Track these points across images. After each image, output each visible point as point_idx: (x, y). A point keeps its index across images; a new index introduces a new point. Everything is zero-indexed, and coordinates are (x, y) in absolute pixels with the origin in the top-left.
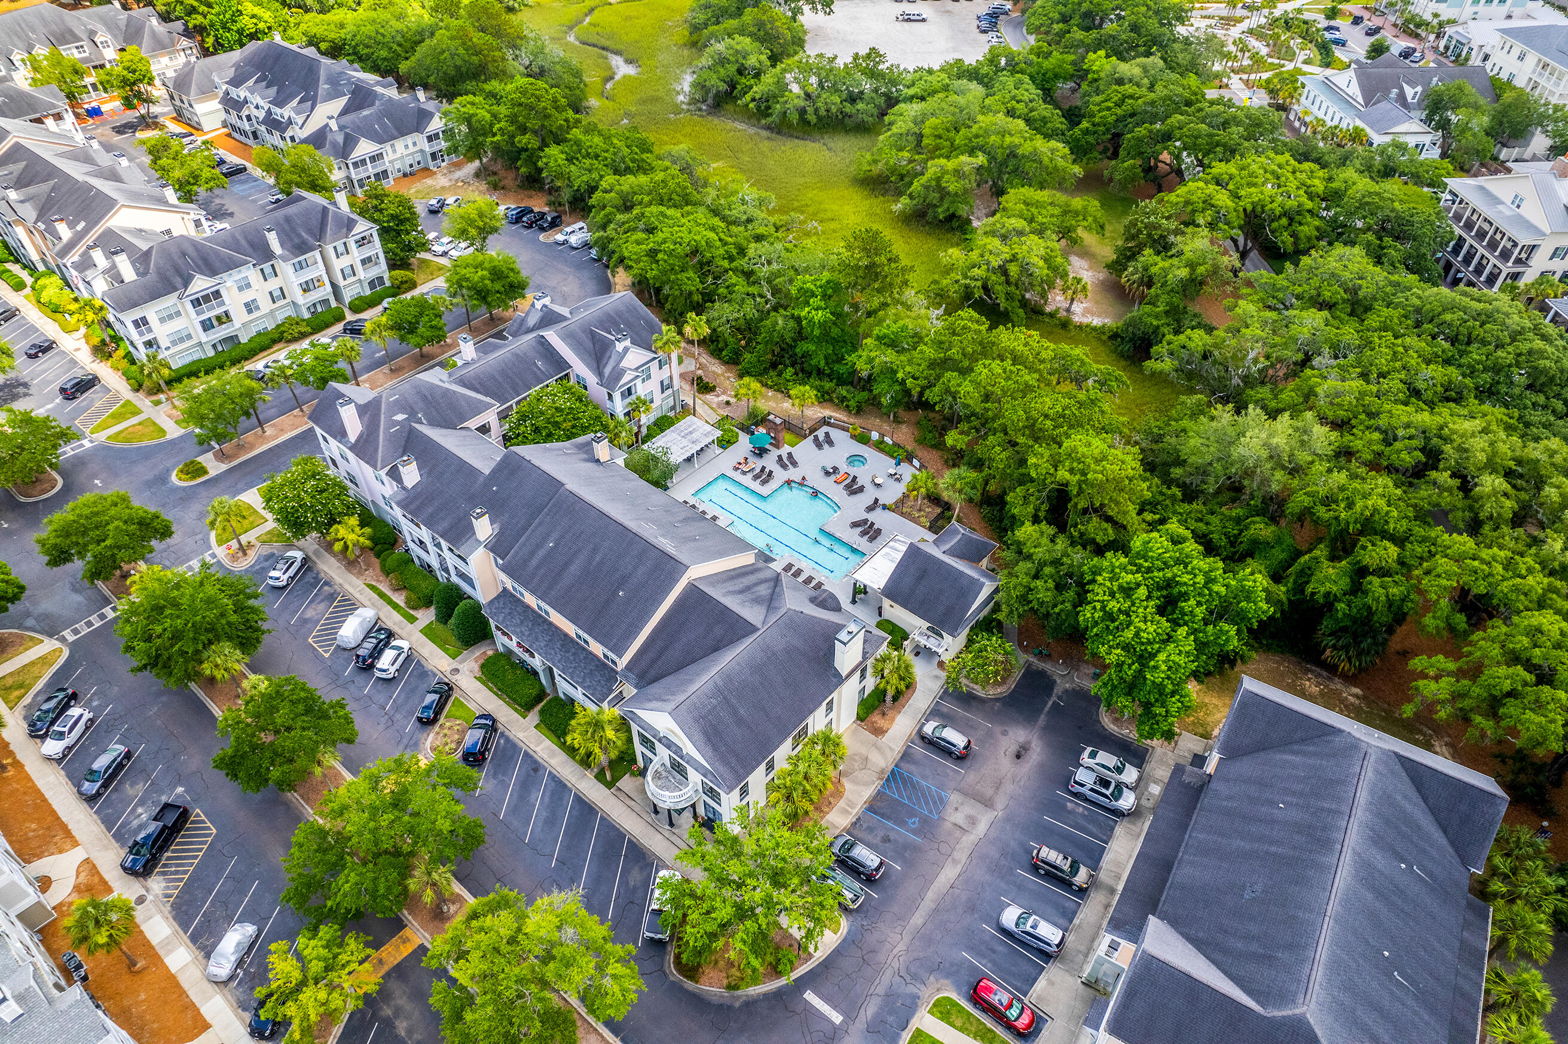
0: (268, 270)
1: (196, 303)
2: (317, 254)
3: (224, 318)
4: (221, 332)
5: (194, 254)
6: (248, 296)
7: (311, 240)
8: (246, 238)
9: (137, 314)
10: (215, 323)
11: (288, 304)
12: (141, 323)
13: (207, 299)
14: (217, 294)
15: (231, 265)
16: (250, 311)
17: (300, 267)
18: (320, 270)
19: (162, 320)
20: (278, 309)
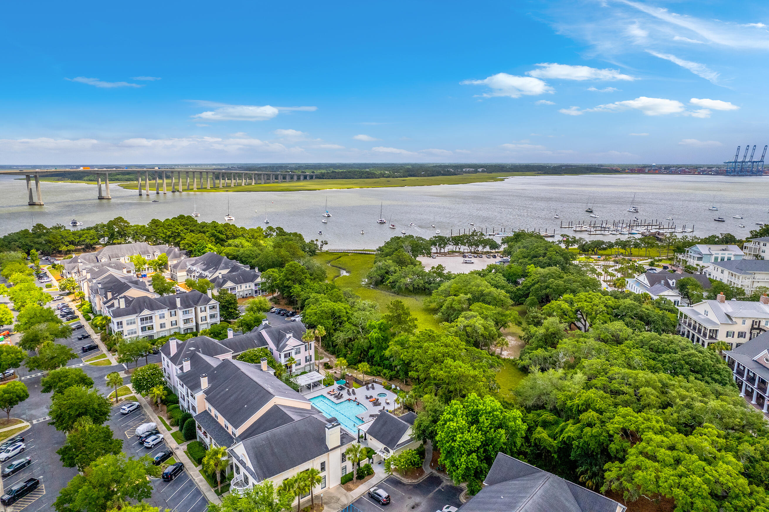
0: (173, 313)
1: (142, 320)
2: (193, 309)
3: (151, 328)
4: (148, 333)
5: (148, 302)
6: (162, 321)
7: (193, 304)
8: (169, 301)
9: (119, 319)
10: (147, 329)
11: (177, 328)
12: (120, 324)
13: (146, 319)
14: (151, 318)
15: (159, 308)
16: (161, 327)
17: (185, 313)
18: (192, 316)
19: (128, 324)
20: (173, 329)
